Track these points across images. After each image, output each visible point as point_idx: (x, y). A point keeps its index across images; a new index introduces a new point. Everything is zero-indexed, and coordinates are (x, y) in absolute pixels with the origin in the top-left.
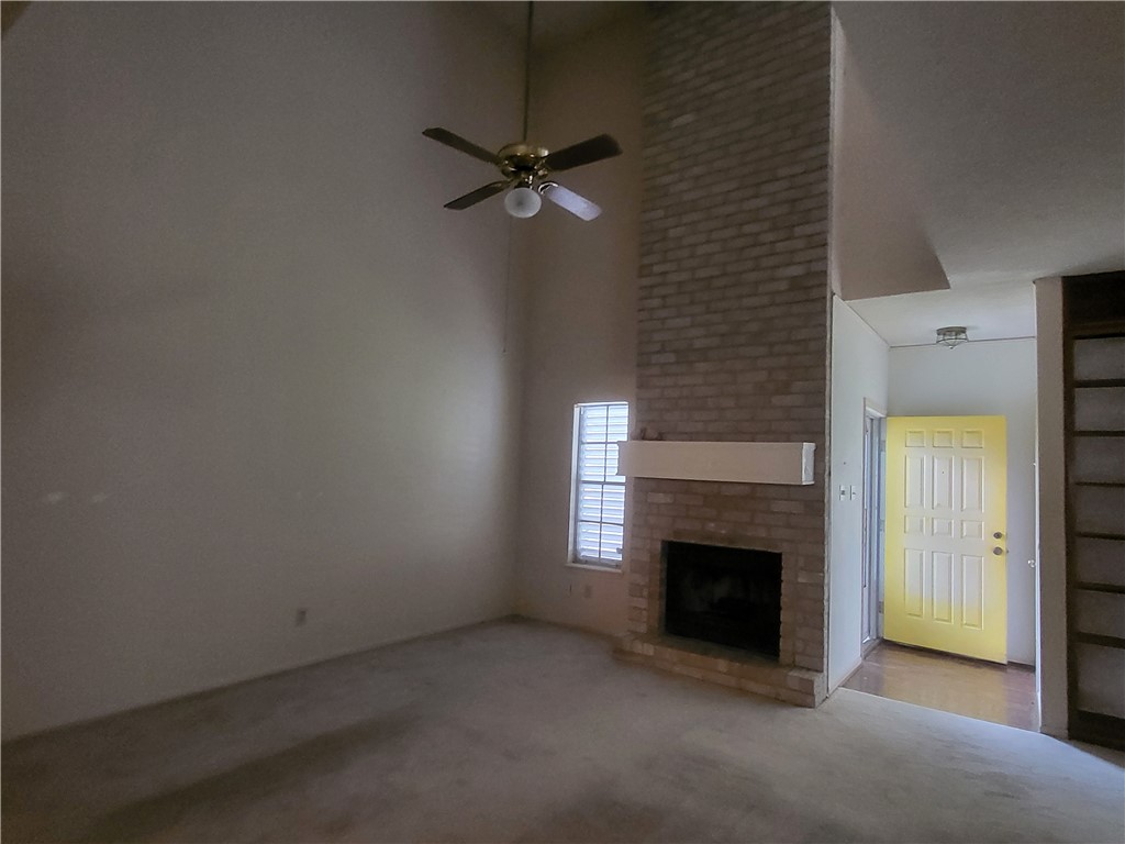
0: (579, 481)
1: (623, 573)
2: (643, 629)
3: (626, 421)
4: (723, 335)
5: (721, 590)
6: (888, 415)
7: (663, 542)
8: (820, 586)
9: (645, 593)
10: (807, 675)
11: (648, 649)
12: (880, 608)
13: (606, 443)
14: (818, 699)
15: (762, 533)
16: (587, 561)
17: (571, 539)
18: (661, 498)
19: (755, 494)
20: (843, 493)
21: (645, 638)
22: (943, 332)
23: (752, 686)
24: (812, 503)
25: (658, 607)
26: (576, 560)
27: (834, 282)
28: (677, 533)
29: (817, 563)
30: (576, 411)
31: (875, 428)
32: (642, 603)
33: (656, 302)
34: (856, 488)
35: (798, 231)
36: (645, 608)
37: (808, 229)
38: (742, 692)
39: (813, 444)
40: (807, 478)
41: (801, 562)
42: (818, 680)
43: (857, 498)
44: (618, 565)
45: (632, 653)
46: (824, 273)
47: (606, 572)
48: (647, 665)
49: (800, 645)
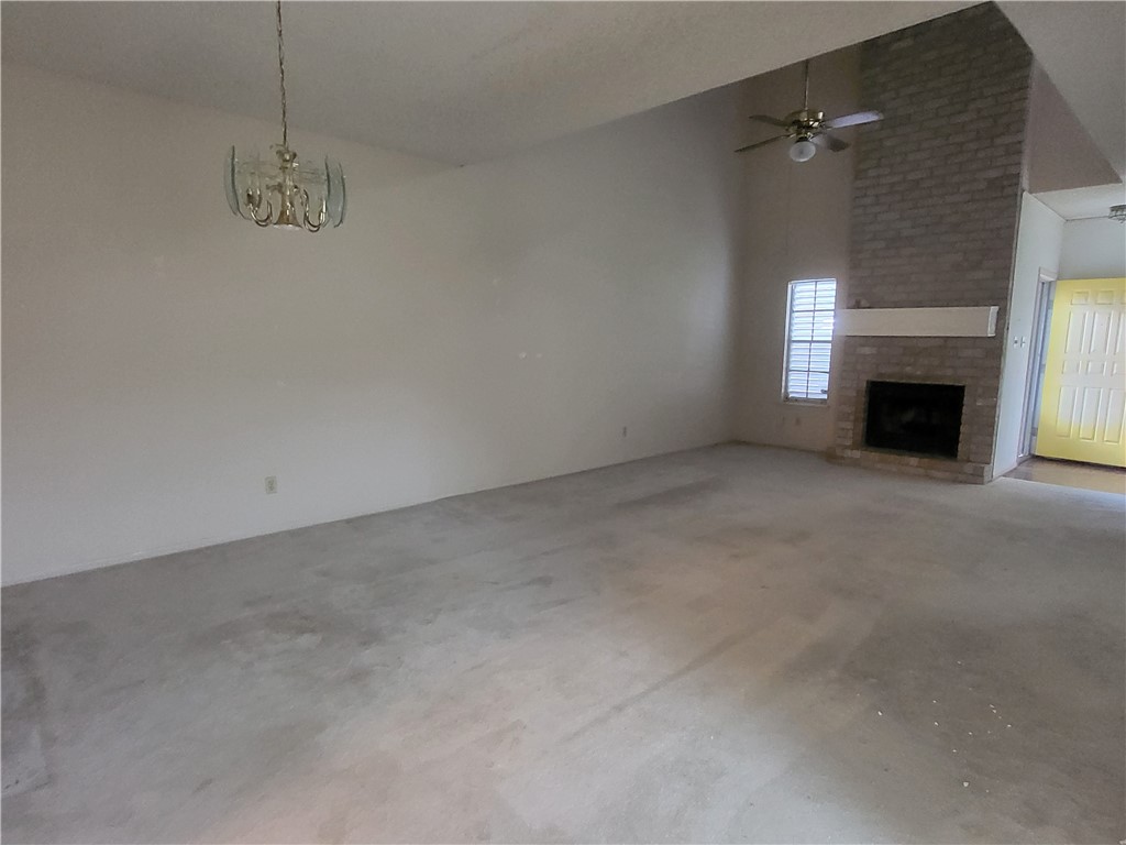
0: (790, 341)
1: (829, 407)
2: (849, 443)
3: (834, 293)
4: (927, 226)
5: (909, 416)
6: (1058, 279)
7: (868, 382)
8: (993, 408)
9: (852, 417)
10: (979, 465)
11: (857, 454)
12: (1034, 433)
13: (814, 311)
14: (986, 479)
15: (949, 372)
16: (796, 400)
17: (783, 384)
18: (867, 350)
19: (947, 344)
20: (1016, 342)
21: (854, 447)
22: (1115, 209)
23: (934, 473)
24: (993, 350)
25: (861, 426)
26: (787, 398)
27: (1025, 182)
28: (881, 375)
29: (993, 391)
30: (790, 286)
31: (1046, 290)
32: (849, 425)
33: (868, 201)
34: (1027, 339)
35: (998, 141)
36: (853, 428)
37: (1008, 139)
38: (929, 477)
39: (997, 308)
40: (991, 332)
41: (980, 391)
42: (987, 468)
43: (1026, 347)
44: (823, 401)
45: (843, 458)
46: (1018, 175)
47: (813, 407)
48: (855, 464)
49: (973, 447)
